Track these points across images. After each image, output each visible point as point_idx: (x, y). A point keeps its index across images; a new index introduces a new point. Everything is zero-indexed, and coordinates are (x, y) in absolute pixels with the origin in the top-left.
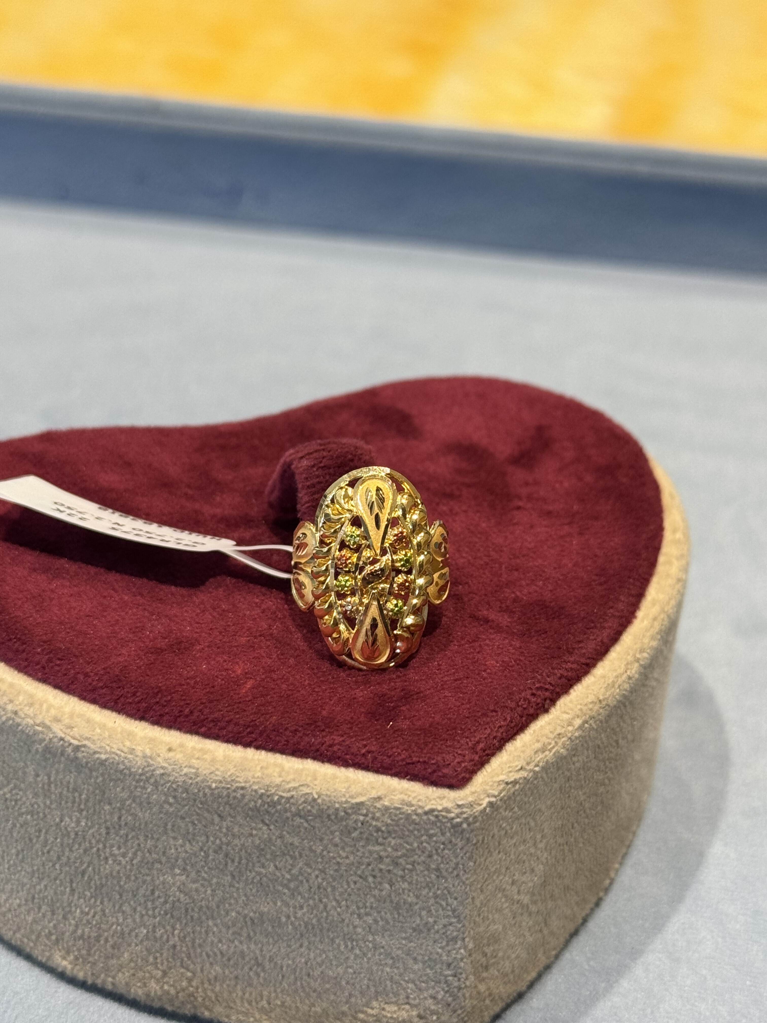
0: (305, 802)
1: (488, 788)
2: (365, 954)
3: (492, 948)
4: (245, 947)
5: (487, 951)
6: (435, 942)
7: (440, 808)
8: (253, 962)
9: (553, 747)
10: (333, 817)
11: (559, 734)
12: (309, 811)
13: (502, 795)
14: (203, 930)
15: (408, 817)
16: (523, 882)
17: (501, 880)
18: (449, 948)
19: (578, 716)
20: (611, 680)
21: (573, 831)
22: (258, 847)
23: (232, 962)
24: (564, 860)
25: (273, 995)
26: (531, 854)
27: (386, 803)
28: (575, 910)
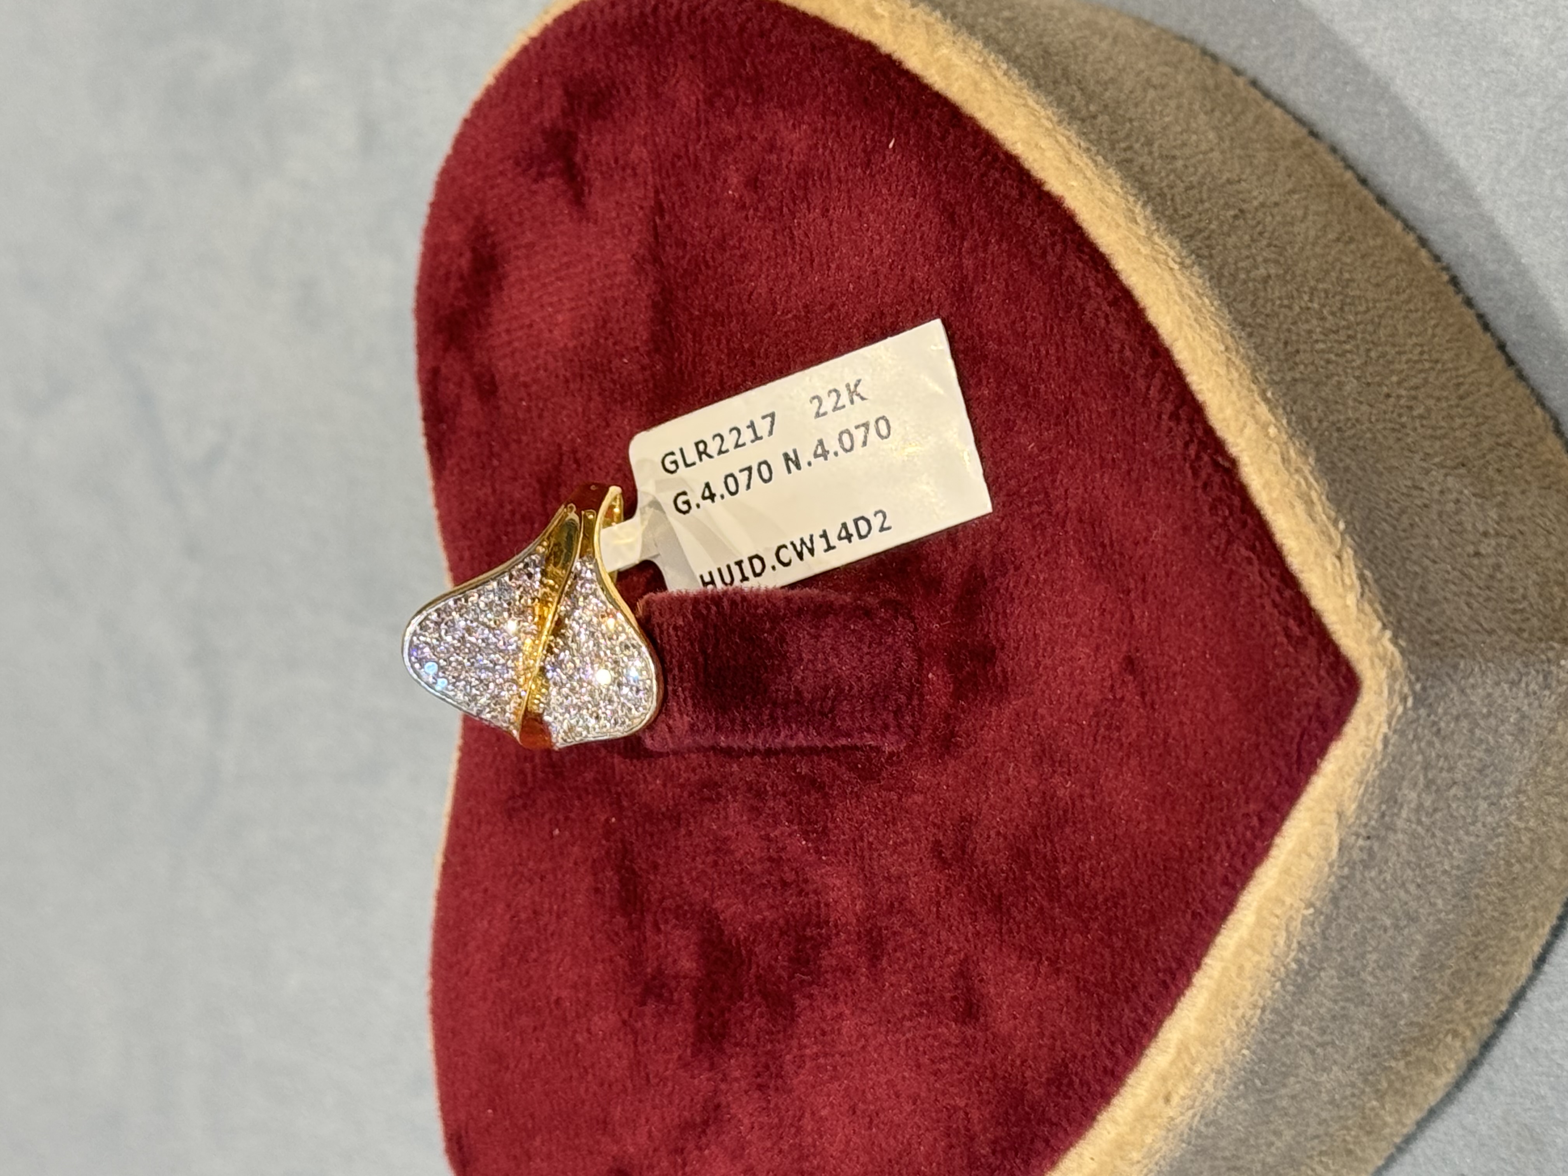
0: (1312, 925)
1: (1367, 634)
2: (1521, 805)
4: (1449, 972)
6: (1540, 706)
7: (1385, 729)
8: (1469, 958)
9: (1306, 479)
10: (1345, 882)
11: (1283, 459)
12: (1327, 916)
13: (1380, 609)
14: (1405, 1030)
15: (1382, 774)
16: (1475, 527)
17: (1478, 587)
18: (1554, 684)
19: (1253, 408)
20: (1189, 311)
21: (1394, 394)
22: (1340, 979)
23: (1458, 985)
24: (1429, 410)
25: (1518, 924)
26: (1440, 514)
27: (1354, 806)
28: (1477, 357)
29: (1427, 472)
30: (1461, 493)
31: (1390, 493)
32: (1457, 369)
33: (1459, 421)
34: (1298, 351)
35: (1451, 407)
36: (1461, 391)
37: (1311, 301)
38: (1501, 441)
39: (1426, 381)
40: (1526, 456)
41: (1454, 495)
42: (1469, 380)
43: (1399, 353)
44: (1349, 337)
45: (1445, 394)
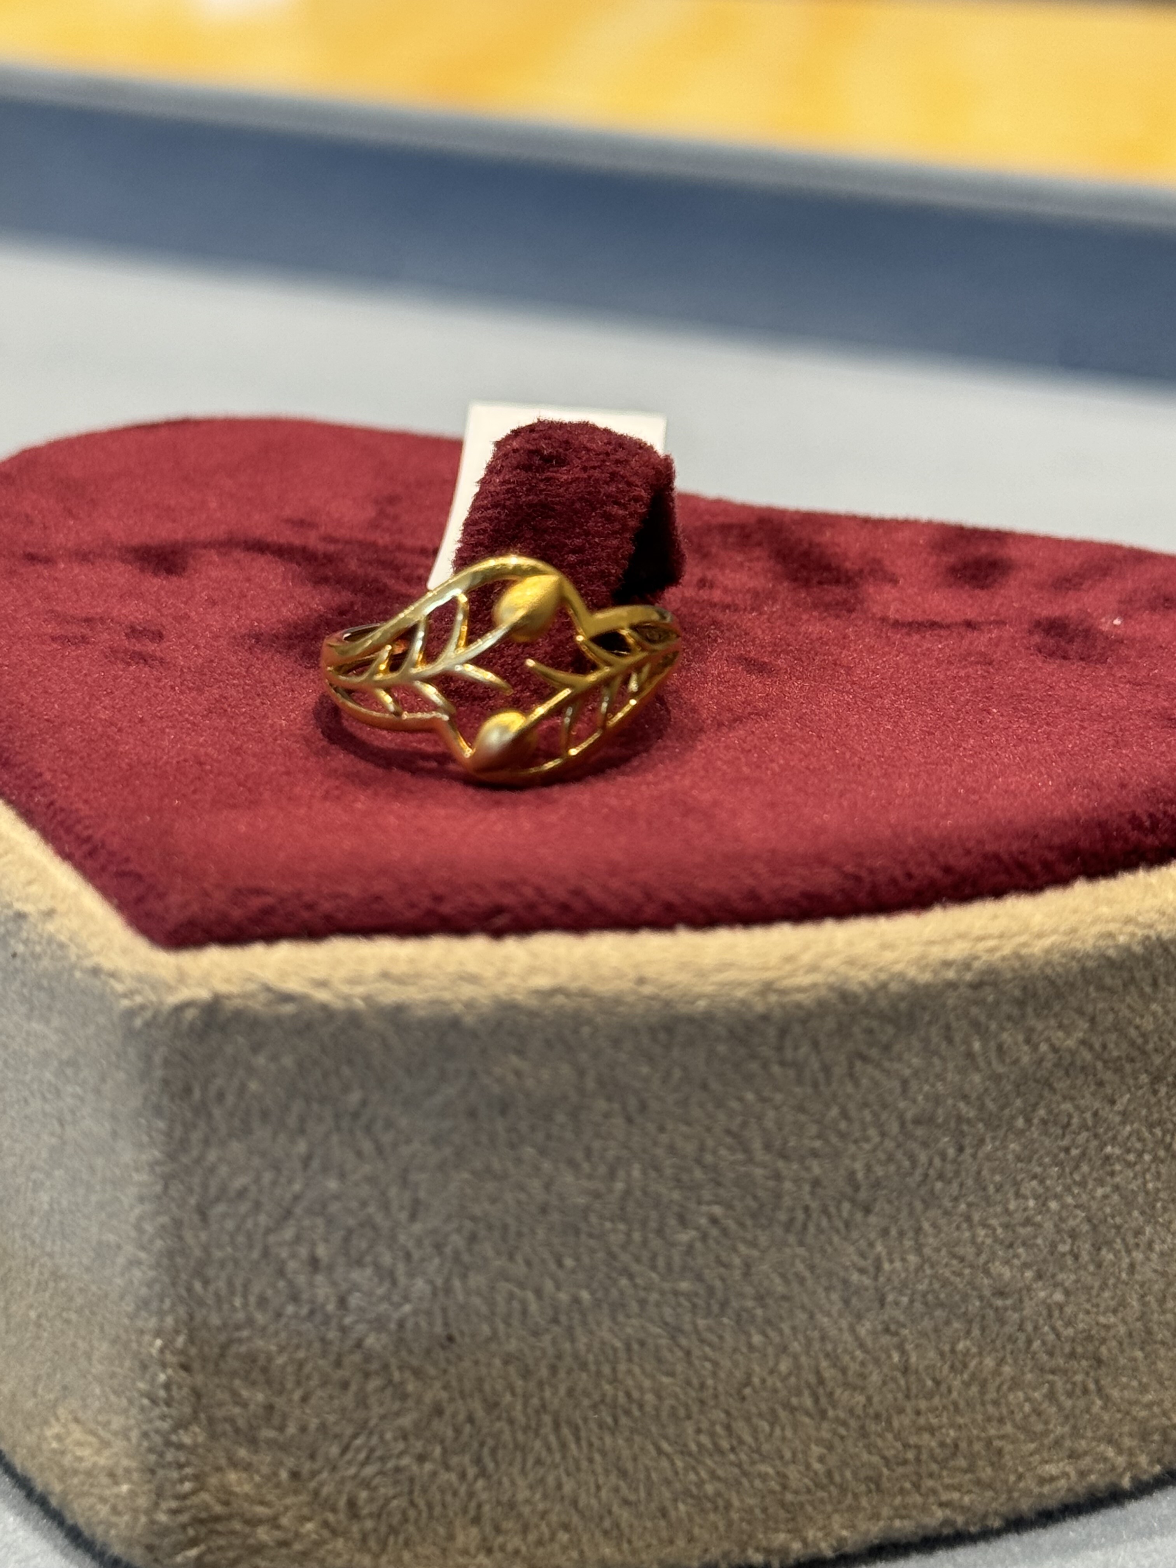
1: (218, 975)
3: (260, 1397)
5: (245, 1393)
9: (436, 989)
13: (242, 1001)
15: (72, 969)
16: (355, 1287)
17: (268, 1231)
21: (561, 1274)
24: (536, 1334)
26: (375, 1228)
27: (52, 931)
28: (625, 1515)
29: (438, 1247)
30: (406, 1299)
31: (408, 1141)
32: (603, 1453)
33: (519, 1383)
34: (629, 1120)
35: (541, 1385)
36: (566, 1431)
37: (714, 1221)
38: (486, 1451)
39: (584, 1366)
40: (463, 1490)
41: (402, 1280)
42: (584, 1464)
43: (628, 1348)
44: (654, 1257)
45: (562, 1391)
